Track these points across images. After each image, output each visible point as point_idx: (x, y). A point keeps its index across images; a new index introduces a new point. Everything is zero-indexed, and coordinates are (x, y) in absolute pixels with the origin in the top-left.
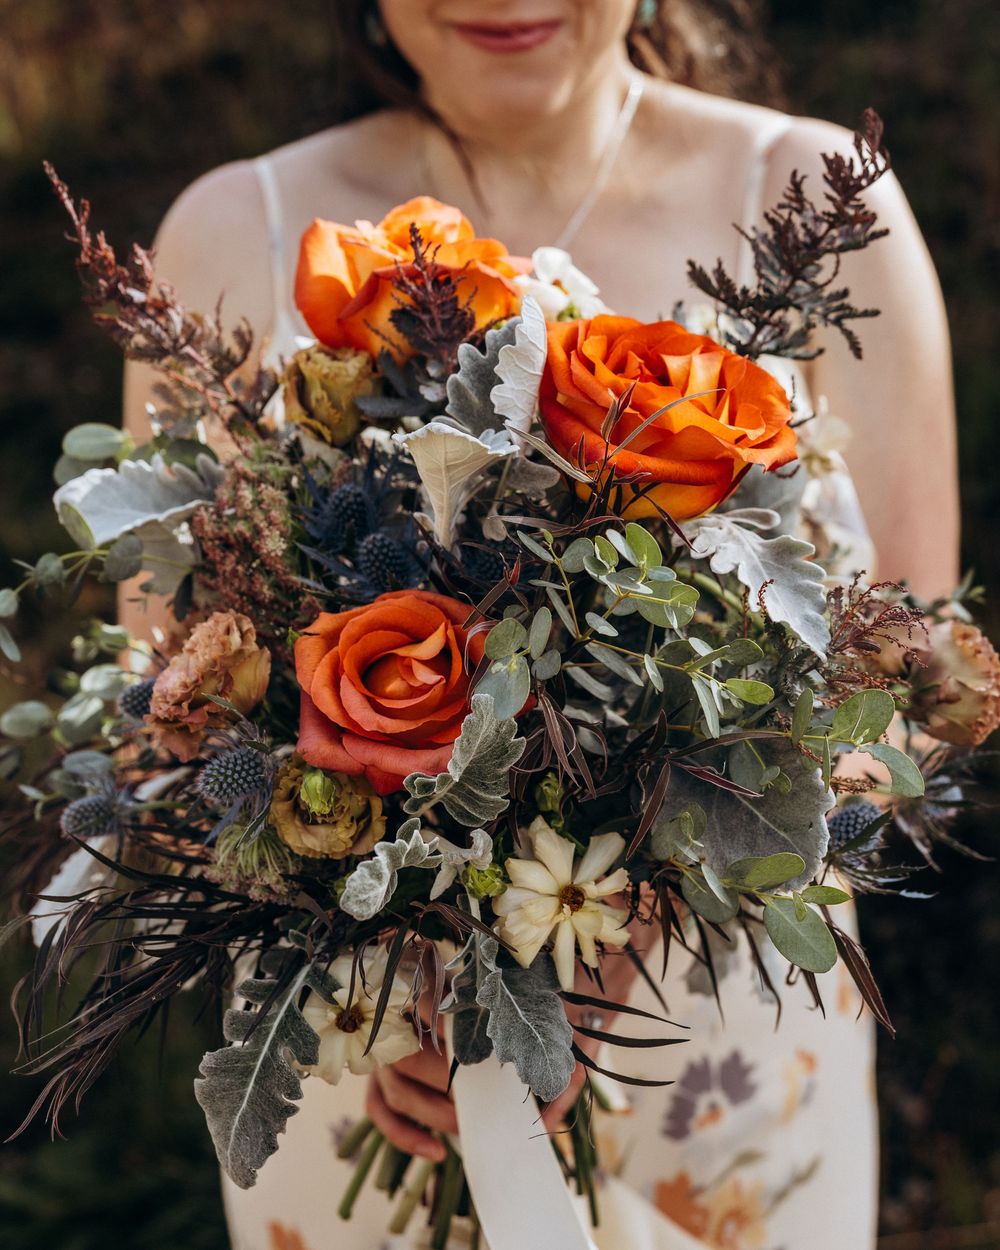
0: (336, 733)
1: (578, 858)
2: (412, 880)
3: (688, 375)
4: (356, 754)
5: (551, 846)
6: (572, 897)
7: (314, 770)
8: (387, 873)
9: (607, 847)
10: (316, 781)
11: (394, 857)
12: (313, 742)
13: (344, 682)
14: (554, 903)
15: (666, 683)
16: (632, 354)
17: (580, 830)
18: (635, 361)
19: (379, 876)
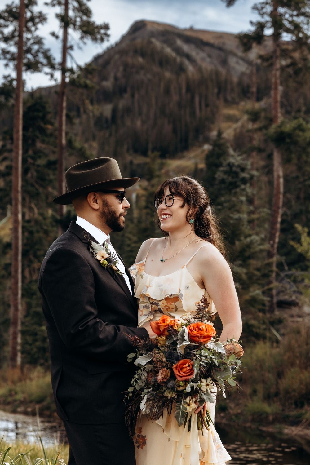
0: (181, 377)
1: (207, 381)
2: (192, 388)
3: (203, 328)
4: (184, 378)
5: (203, 380)
6: (207, 385)
7: (180, 381)
8: (190, 387)
9: (209, 379)
10: (181, 382)
11: (190, 385)
12: (179, 379)
13: (180, 371)
14: (206, 386)
15: (211, 361)
16: (196, 328)
17: (206, 378)
18: (197, 329)
19: (189, 388)
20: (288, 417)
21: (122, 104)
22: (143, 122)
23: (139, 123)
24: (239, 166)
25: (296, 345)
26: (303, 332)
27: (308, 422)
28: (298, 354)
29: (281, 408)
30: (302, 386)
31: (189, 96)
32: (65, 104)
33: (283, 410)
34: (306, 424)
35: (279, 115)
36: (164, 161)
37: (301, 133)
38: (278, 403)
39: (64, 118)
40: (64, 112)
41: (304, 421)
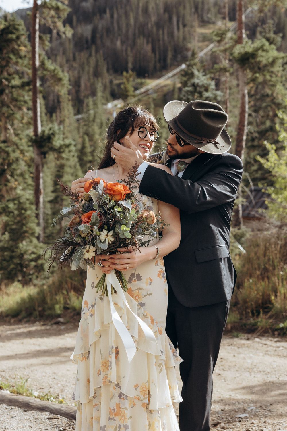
20: (245, 325)
21: (101, 24)
22: (122, 42)
23: (118, 43)
24: (203, 86)
25: (255, 258)
26: (262, 244)
27: (263, 329)
28: (256, 266)
29: (239, 316)
30: (258, 296)
31: (167, 15)
32: (37, 27)
33: (241, 319)
34: (261, 331)
35: (244, 36)
36: (143, 80)
37: (264, 54)
38: (237, 312)
39: (37, 40)
40: (37, 34)
41: (260, 328)
